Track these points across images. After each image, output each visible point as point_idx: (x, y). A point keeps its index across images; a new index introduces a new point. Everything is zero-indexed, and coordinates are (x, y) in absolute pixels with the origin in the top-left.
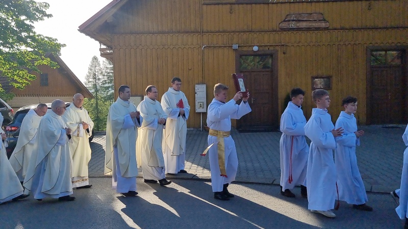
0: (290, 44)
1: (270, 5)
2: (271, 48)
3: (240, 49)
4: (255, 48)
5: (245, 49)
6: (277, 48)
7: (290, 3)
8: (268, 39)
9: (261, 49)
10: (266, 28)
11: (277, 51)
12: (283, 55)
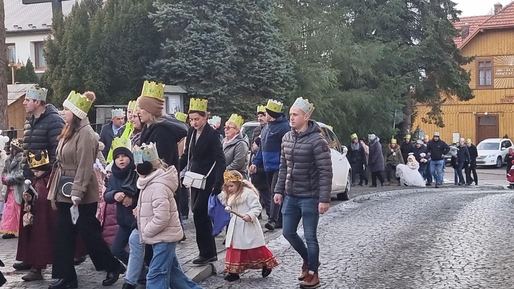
0: (505, 111)
1: (495, 90)
2: (495, 113)
3: (478, 114)
4: (486, 114)
5: (481, 114)
6: (499, 113)
7: (505, 89)
8: (494, 109)
9: (490, 114)
10: (492, 103)
11: (499, 115)
12: (502, 117)
